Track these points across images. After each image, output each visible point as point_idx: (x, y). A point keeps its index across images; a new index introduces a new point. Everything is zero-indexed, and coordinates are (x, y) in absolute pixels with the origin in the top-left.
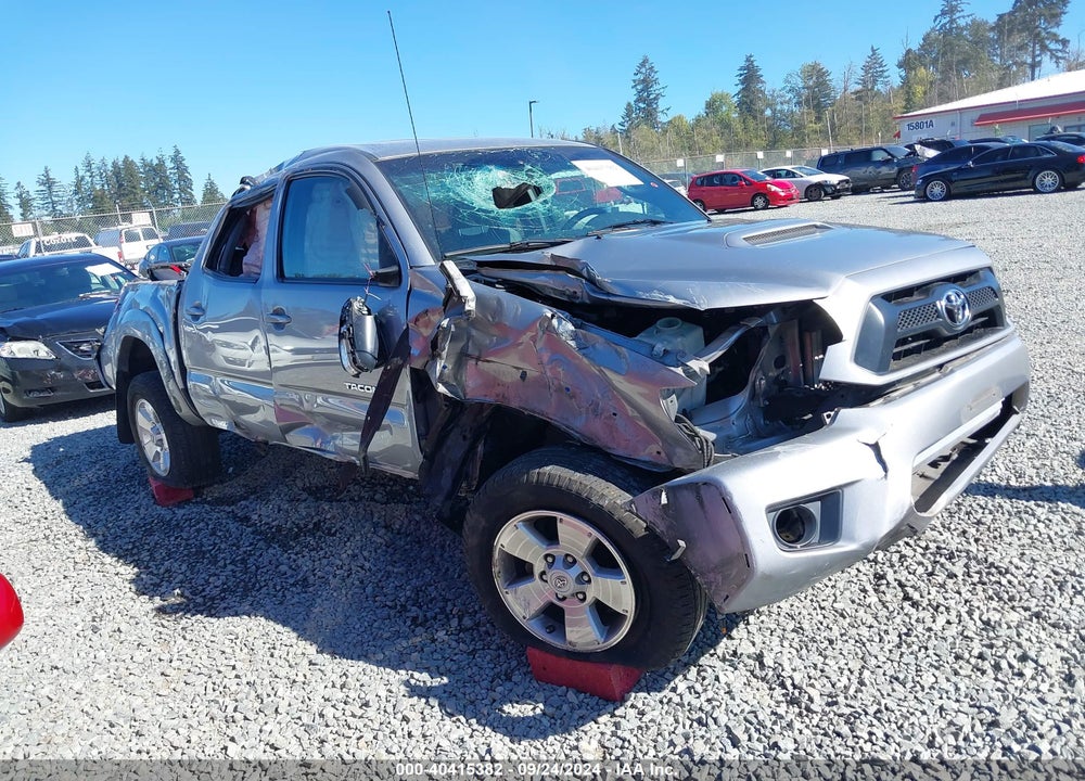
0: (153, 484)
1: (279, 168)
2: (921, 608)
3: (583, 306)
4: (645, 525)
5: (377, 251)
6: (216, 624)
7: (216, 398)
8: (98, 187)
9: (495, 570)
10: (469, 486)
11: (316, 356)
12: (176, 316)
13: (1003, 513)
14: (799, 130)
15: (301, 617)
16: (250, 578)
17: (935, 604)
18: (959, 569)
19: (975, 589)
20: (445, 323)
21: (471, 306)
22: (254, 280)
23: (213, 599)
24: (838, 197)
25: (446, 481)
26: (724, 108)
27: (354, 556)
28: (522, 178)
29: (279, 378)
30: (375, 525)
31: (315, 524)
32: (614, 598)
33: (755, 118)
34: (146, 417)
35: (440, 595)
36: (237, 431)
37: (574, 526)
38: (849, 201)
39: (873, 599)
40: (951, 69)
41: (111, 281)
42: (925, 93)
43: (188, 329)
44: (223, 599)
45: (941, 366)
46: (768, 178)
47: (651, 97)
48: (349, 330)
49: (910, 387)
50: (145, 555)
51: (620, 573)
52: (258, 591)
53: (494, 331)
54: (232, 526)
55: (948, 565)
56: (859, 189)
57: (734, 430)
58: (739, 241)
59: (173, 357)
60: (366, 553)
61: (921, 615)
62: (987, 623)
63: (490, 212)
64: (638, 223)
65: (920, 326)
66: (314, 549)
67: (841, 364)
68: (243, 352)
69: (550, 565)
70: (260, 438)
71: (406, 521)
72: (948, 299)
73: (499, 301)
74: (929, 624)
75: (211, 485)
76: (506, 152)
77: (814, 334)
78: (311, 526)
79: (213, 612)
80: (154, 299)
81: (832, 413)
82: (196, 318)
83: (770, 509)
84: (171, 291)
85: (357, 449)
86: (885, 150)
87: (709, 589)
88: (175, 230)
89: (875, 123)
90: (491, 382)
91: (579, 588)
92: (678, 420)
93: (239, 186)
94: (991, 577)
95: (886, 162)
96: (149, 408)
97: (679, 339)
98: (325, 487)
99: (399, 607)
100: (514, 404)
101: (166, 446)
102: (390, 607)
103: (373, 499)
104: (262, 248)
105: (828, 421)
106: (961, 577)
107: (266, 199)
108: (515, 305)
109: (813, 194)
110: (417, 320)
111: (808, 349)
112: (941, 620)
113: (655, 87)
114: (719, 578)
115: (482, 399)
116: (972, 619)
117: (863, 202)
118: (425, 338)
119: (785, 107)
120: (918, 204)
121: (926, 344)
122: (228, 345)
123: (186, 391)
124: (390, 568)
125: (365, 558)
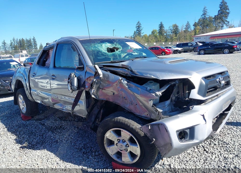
0: (22, 115)
1: (56, 41)
2: (208, 153)
3: (129, 77)
4: (144, 133)
5: (78, 62)
6: (34, 152)
7: (38, 95)
8: (16, 45)
9: (105, 142)
10: (99, 120)
11: (63, 86)
12: (29, 75)
13: (226, 129)
14: (172, 38)
15: (55, 151)
16: (44, 140)
17: (212, 152)
18: (217, 143)
19: (221, 148)
20: (95, 80)
21: (101, 76)
22: (48, 68)
23: (34, 145)
24: (181, 53)
25: (93, 119)
26: (156, 33)
27: (69, 135)
28: (114, 46)
29: (53, 91)
30: (75, 127)
31: (60, 126)
32: (135, 151)
33: (162, 35)
34: (21, 99)
35: (90, 146)
36: (43, 103)
37: (126, 133)
38: (183, 54)
39: (196, 150)
40: (205, 27)
41: (16, 66)
42: (199, 31)
43: (32, 78)
44: (36, 145)
45: (217, 95)
46: (165, 48)
47: (140, 30)
48: (70, 81)
49: (210, 100)
50: (18, 133)
51: (137, 145)
52: (45, 143)
53: (107, 82)
54: (40, 126)
55: (214, 142)
56: (185, 52)
57: (167, 110)
58: (168, 62)
59: (28, 85)
60: (72, 135)
61: (209, 155)
62: (225, 157)
63: (106, 53)
64: (141, 57)
65: (213, 85)
66: (60, 133)
67: (195, 94)
68: (45, 84)
69: (119, 142)
70: (48, 105)
71: (82, 126)
72: (219, 79)
73: (108, 75)
74: (211, 158)
75: (36, 116)
76: (110, 39)
77: (186, 86)
78: (59, 127)
79: (34, 149)
80: (24, 71)
81: (192, 107)
82: (34, 76)
83: (177, 131)
84: (28, 69)
85: (71, 109)
86: (191, 43)
87: (161, 152)
88: (32, 55)
89: (188, 37)
90: (106, 95)
91: (126, 148)
92: (152, 106)
93: (46, 45)
94: (225, 145)
95: (191, 46)
96: (22, 97)
97: (153, 86)
98: (63, 117)
99: (80, 149)
100: (111, 101)
101: (25, 106)
102: (78, 149)
103: (74, 121)
104: (50, 60)
105: (191, 108)
106: (217, 145)
107: (52, 48)
108: (112, 76)
109: (175, 52)
110: (87, 79)
111: (185, 90)
112: (214, 156)
113: (141, 28)
114: (164, 149)
115: (103, 99)
116: (221, 156)
117: (186, 54)
118: (89, 83)
119: (169, 33)
120: (198, 55)
121: (214, 89)
122: (42, 82)
123: (30, 93)
124: (78, 138)
125: (72, 136)
